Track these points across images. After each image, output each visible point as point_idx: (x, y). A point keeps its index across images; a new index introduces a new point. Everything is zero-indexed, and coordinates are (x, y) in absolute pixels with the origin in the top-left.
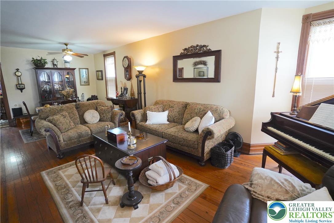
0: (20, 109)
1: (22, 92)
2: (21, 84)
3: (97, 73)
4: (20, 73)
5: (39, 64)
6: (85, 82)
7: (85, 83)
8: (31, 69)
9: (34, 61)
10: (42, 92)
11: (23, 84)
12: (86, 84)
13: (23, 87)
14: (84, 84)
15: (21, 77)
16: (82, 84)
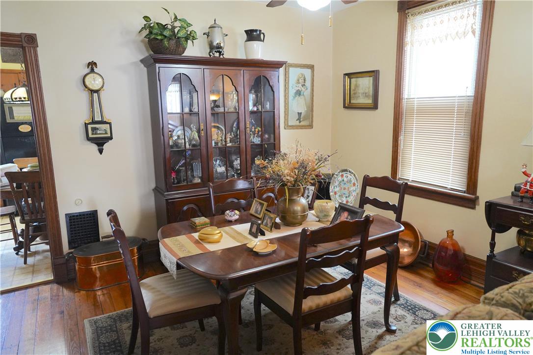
0: (92, 216)
1: (101, 151)
2: (102, 122)
3: (344, 82)
4: (100, 80)
5: (166, 43)
6: (300, 114)
7: (299, 119)
8: (135, 63)
9: (151, 33)
10: (167, 155)
11: (106, 123)
12: (302, 123)
13: (106, 133)
14: (297, 123)
15: (102, 93)
16: (290, 124)
